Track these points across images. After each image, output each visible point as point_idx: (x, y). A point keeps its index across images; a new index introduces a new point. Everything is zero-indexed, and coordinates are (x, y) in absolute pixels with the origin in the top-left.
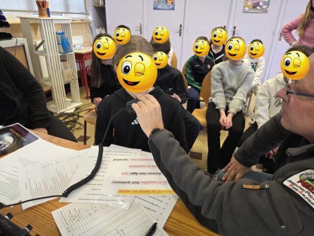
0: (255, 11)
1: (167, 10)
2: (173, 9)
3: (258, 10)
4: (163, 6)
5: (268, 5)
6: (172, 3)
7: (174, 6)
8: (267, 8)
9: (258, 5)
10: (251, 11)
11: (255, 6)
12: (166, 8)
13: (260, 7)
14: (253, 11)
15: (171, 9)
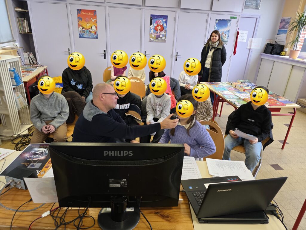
0: (158, 41)
1: (91, 38)
2: (97, 38)
3: (160, 40)
4: (87, 35)
5: (166, 37)
6: (95, 33)
7: (97, 36)
8: (165, 39)
9: (159, 37)
10: (155, 41)
11: (157, 38)
12: (90, 37)
13: (161, 38)
14: (156, 41)
15: (95, 38)
